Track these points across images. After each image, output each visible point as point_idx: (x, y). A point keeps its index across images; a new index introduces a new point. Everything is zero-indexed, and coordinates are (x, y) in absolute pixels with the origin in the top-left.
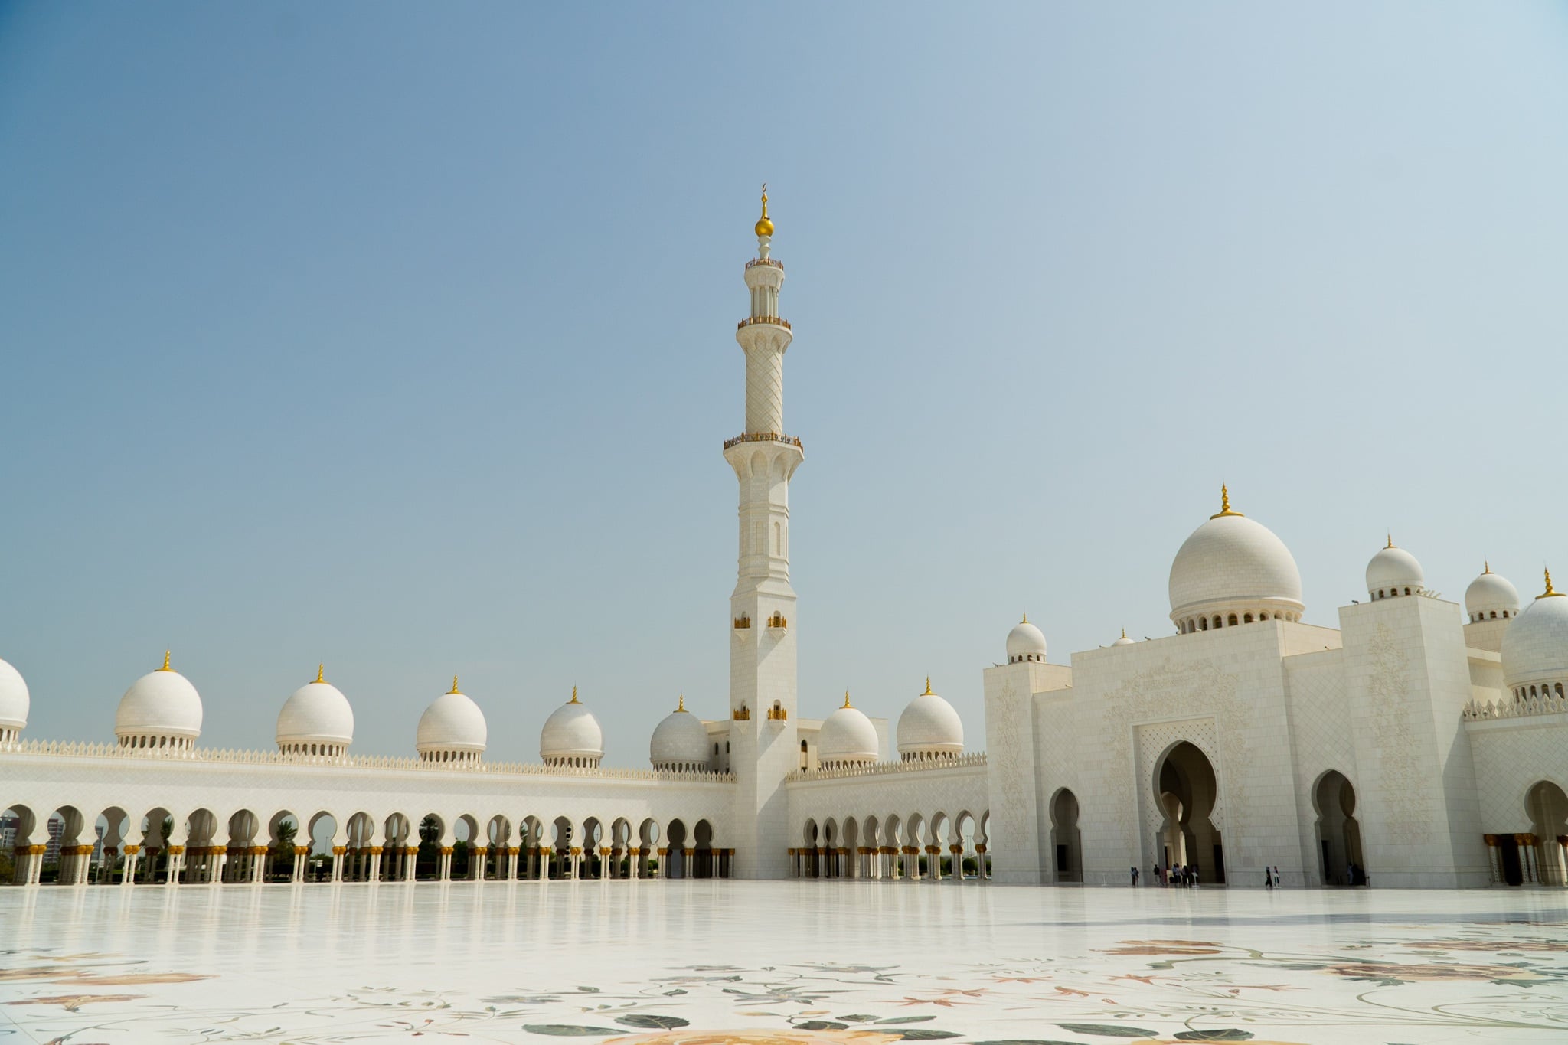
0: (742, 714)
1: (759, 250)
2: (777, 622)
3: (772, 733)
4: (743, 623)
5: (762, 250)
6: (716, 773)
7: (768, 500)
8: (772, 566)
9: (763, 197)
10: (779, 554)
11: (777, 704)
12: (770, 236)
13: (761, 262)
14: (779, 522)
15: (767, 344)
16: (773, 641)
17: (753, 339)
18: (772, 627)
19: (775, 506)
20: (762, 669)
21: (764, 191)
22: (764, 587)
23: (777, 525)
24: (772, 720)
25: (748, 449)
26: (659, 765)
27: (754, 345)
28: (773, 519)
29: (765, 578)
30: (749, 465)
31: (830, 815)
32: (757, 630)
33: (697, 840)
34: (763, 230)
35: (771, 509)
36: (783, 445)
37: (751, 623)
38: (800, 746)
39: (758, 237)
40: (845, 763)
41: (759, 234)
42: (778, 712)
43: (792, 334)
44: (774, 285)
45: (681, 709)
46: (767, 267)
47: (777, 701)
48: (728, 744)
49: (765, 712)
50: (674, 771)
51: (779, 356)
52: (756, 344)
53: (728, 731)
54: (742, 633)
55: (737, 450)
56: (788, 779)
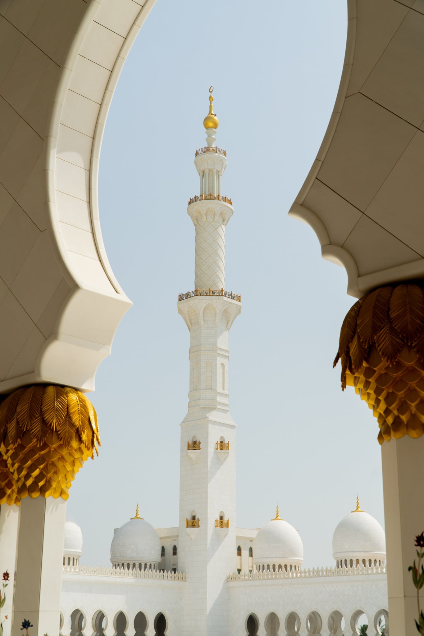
0: (193, 522)
1: (206, 140)
2: (222, 446)
3: (218, 539)
4: (194, 445)
5: (209, 140)
6: (164, 572)
7: (216, 345)
8: (219, 399)
9: (210, 97)
10: (224, 390)
11: (221, 515)
12: (215, 129)
13: (207, 150)
14: (224, 363)
15: (216, 217)
16: (219, 462)
17: (205, 212)
18: (219, 450)
19: (221, 349)
20: (212, 487)
21: (211, 92)
22: (213, 416)
23: (223, 365)
24: (218, 528)
25: (201, 302)
26: (117, 564)
27: (205, 217)
28: (220, 360)
29: (214, 409)
30: (201, 315)
31: (272, 611)
32: (208, 452)
33: (136, 630)
34: (211, 124)
35: (219, 352)
36: (230, 300)
37: (201, 446)
38: (236, 551)
39: (206, 130)
40: (280, 566)
41: (207, 127)
42: (222, 522)
43: (233, 209)
44: (220, 170)
45: (136, 517)
46: (216, 154)
47: (221, 512)
48: (175, 548)
49: (213, 522)
50: (128, 569)
51: (223, 226)
52: (206, 216)
53: (178, 536)
54: (193, 454)
55: (191, 302)
56: (229, 579)
